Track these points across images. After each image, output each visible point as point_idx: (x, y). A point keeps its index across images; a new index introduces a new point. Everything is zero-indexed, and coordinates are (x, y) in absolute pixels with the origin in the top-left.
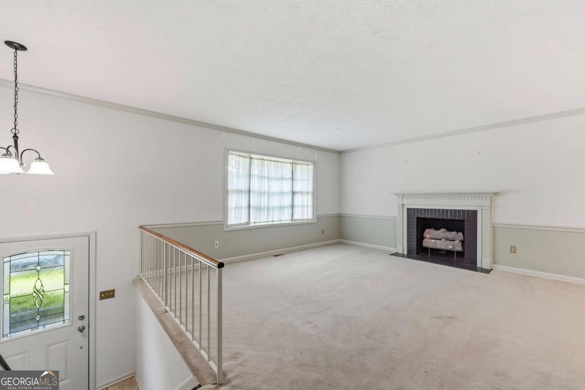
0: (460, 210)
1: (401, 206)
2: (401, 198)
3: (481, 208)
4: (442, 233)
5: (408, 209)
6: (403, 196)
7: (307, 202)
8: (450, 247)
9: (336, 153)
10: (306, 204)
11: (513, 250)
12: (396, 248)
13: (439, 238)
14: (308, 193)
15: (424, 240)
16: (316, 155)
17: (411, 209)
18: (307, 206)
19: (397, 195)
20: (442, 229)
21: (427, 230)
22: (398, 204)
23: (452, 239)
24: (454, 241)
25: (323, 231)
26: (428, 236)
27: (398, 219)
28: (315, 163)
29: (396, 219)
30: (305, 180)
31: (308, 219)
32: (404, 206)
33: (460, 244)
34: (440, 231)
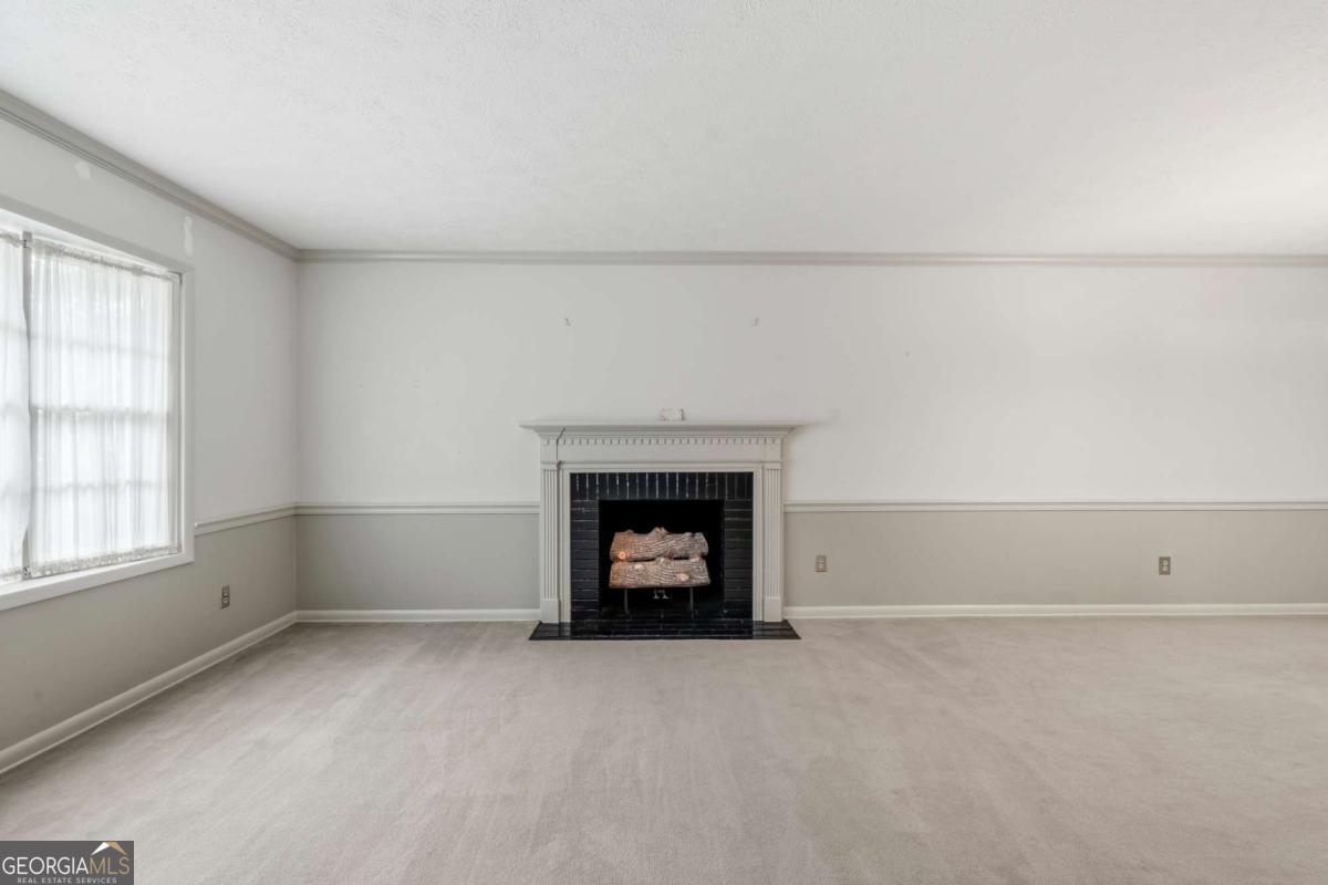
0: (704, 474)
1: (554, 467)
2: (553, 442)
3: (760, 466)
4: (656, 540)
5: (573, 476)
6: (559, 433)
7: (138, 462)
8: (683, 578)
9: (280, 252)
10: (126, 473)
11: (822, 565)
12: (537, 607)
13: (650, 555)
14: (139, 418)
15: (615, 567)
16: (188, 237)
17: (582, 476)
18: (138, 485)
19: (542, 430)
20: (657, 529)
21: (619, 537)
22: (543, 463)
23: (683, 554)
24: (687, 558)
25: (226, 597)
26: (622, 555)
27: (540, 511)
28: (179, 273)
29: (535, 510)
30: (120, 350)
31: (141, 553)
32: (562, 467)
33: (703, 566)
34: (653, 533)
